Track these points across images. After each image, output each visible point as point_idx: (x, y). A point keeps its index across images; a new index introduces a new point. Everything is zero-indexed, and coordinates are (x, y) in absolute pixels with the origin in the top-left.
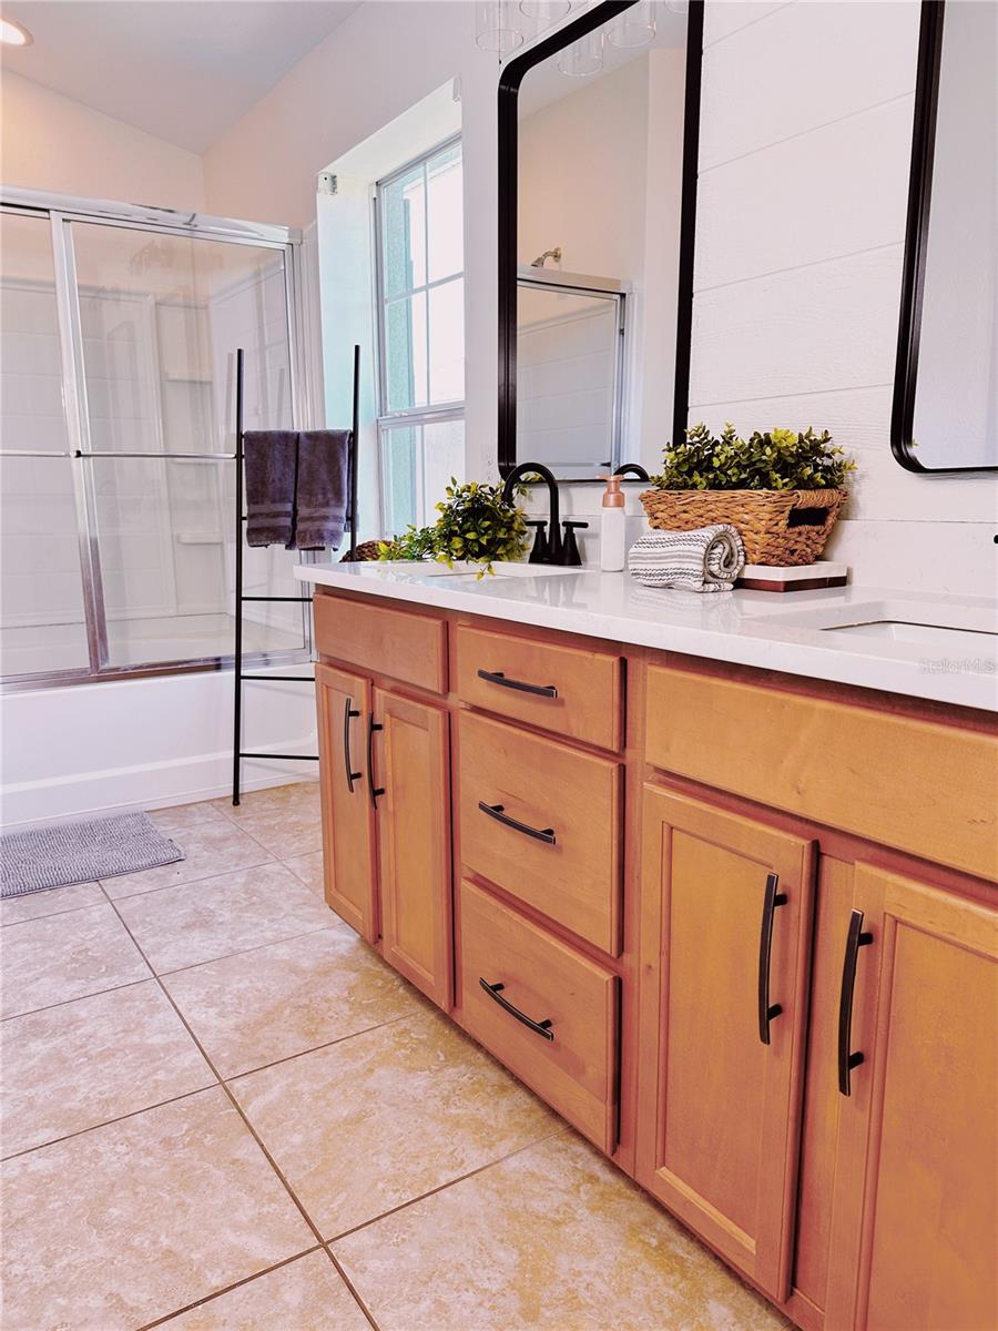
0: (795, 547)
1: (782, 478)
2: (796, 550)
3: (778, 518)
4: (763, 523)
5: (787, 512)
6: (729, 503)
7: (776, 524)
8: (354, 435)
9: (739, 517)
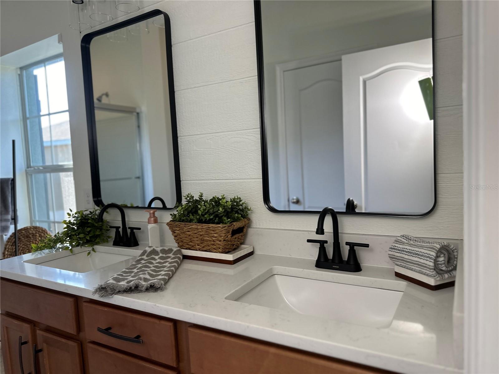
0: (234, 243)
1: (227, 219)
2: (234, 244)
3: (228, 235)
4: (222, 237)
5: (231, 232)
6: (208, 229)
7: (227, 237)
8: (13, 180)
9: (212, 235)
